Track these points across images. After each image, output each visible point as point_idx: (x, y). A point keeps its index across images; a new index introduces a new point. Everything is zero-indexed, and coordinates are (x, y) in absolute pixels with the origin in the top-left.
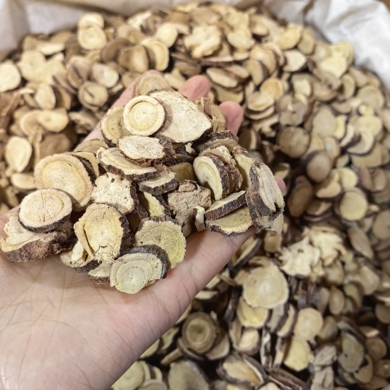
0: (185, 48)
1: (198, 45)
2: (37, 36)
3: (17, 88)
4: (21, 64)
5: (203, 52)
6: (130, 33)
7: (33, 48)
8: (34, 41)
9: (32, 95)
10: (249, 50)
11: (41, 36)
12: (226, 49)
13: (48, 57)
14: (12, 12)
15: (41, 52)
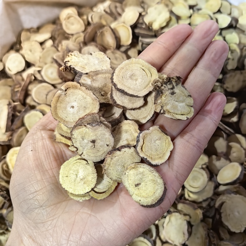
0: (146, 24)
1: (155, 21)
2: (29, 30)
3: (24, 70)
4: (23, 52)
5: (160, 25)
6: (101, 17)
7: (28, 39)
8: (28, 34)
9: (39, 72)
10: (190, 17)
11: (32, 30)
12: (174, 19)
13: (42, 44)
14: (9, 15)
15: (36, 41)
